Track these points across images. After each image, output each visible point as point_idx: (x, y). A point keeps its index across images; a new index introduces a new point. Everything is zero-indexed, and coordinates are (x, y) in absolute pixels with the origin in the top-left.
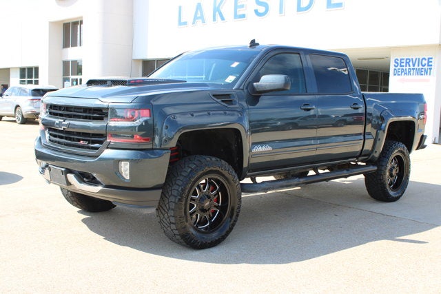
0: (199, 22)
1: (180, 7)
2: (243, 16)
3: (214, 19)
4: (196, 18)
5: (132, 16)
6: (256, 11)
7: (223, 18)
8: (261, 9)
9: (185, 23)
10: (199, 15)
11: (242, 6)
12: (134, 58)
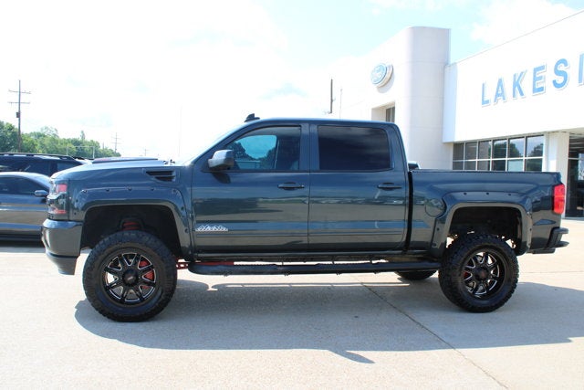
0: (501, 100)
1: (483, 85)
2: (541, 89)
3: (514, 96)
4: (497, 95)
5: (443, 98)
6: (554, 82)
7: (522, 94)
8: (560, 80)
9: (487, 102)
10: (500, 92)
11: (540, 78)
12: (444, 141)
